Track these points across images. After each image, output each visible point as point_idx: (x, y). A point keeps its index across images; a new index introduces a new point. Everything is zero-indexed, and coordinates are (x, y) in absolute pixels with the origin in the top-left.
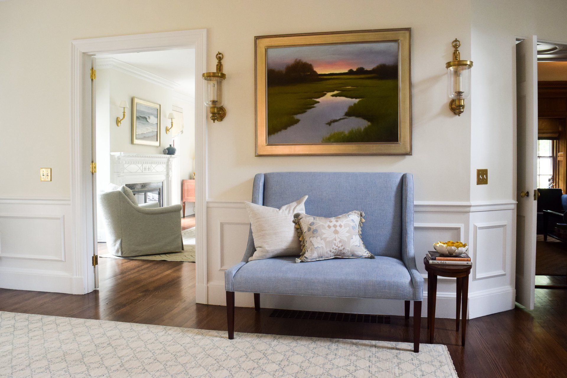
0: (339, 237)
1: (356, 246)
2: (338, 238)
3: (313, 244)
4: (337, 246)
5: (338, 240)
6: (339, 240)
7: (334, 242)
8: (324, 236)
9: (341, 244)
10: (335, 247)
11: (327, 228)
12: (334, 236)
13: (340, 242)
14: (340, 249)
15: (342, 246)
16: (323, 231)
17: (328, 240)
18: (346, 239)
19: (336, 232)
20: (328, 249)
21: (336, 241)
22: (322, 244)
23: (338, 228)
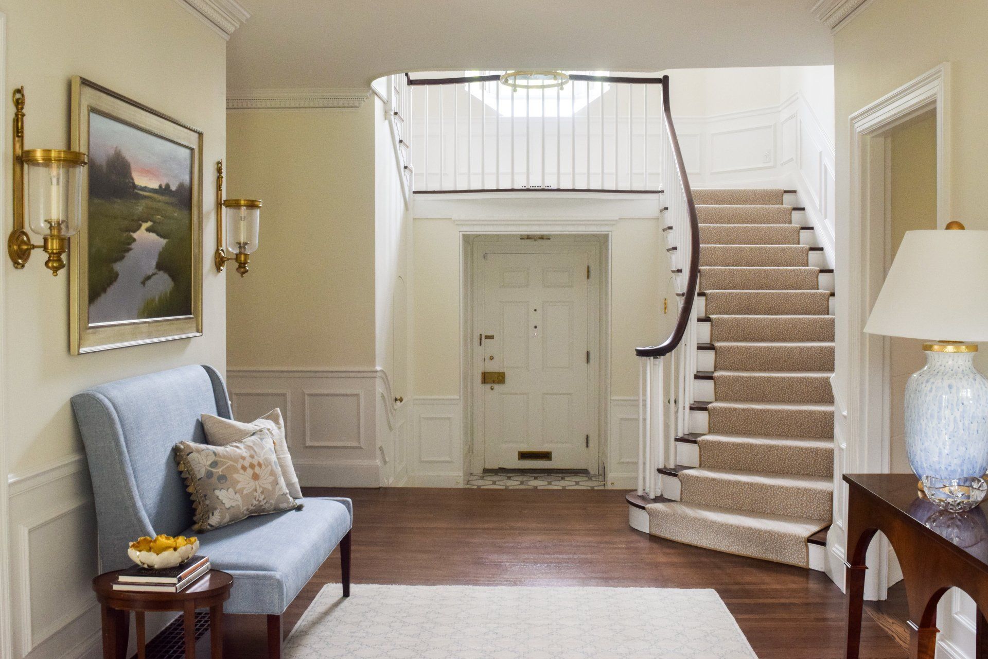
0: (261, 484)
1: (282, 495)
2: (260, 486)
3: (223, 502)
4: (258, 500)
5: (259, 490)
6: (261, 490)
7: (255, 494)
8: (239, 487)
9: (263, 497)
10: (255, 502)
11: (242, 471)
12: (253, 484)
13: (262, 493)
14: (261, 504)
15: (264, 499)
16: (236, 476)
17: (245, 492)
18: (269, 487)
19: (256, 477)
20: (245, 508)
21: (256, 492)
22: (237, 500)
23: (257, 470)
